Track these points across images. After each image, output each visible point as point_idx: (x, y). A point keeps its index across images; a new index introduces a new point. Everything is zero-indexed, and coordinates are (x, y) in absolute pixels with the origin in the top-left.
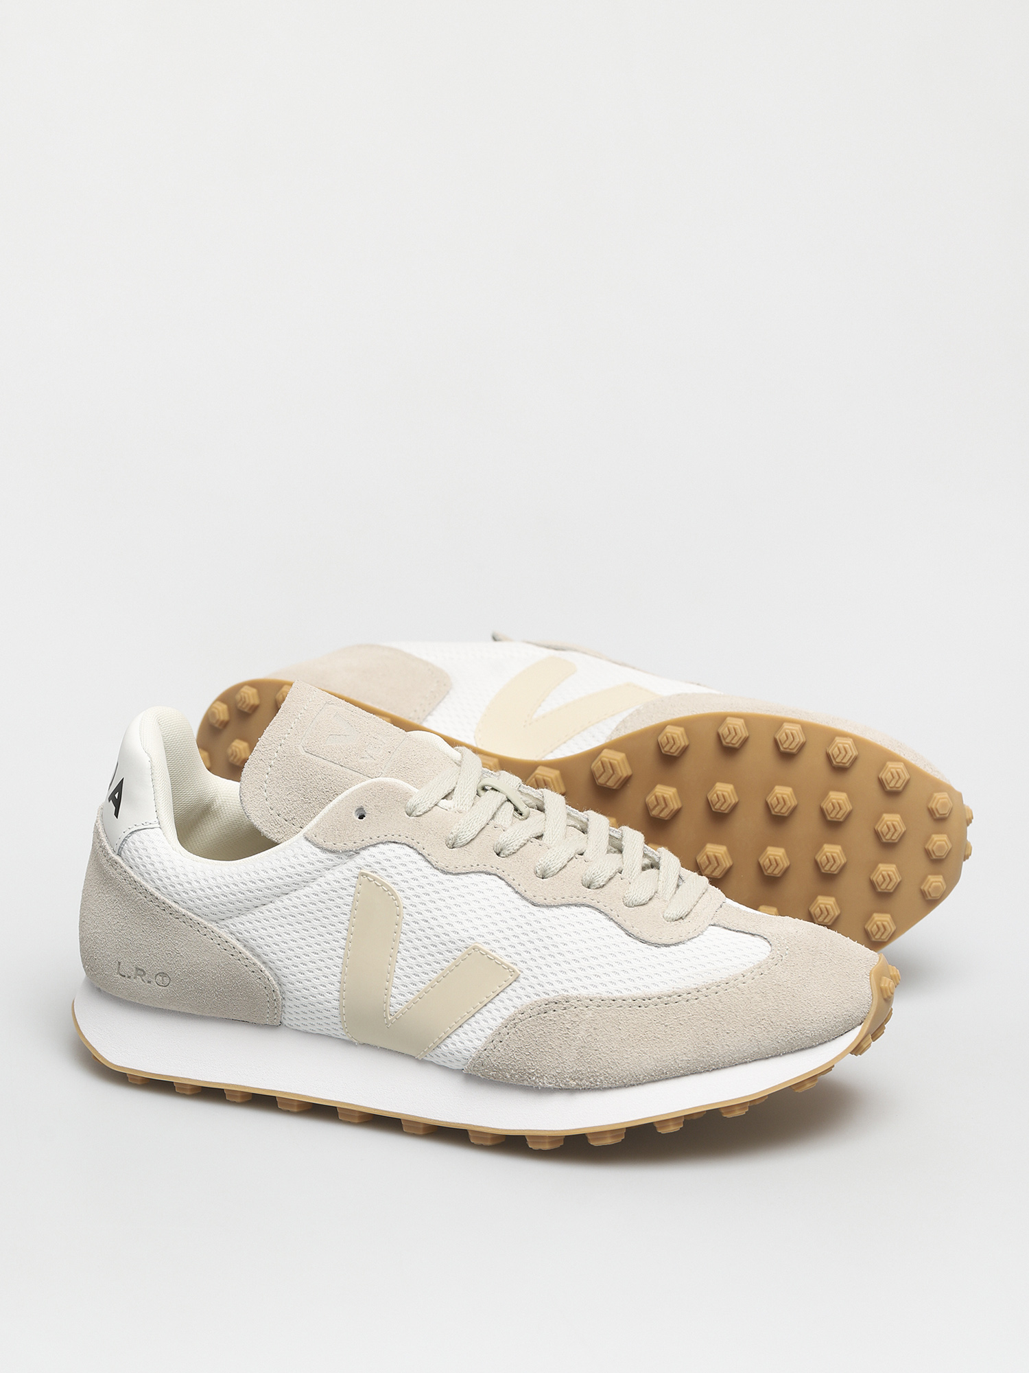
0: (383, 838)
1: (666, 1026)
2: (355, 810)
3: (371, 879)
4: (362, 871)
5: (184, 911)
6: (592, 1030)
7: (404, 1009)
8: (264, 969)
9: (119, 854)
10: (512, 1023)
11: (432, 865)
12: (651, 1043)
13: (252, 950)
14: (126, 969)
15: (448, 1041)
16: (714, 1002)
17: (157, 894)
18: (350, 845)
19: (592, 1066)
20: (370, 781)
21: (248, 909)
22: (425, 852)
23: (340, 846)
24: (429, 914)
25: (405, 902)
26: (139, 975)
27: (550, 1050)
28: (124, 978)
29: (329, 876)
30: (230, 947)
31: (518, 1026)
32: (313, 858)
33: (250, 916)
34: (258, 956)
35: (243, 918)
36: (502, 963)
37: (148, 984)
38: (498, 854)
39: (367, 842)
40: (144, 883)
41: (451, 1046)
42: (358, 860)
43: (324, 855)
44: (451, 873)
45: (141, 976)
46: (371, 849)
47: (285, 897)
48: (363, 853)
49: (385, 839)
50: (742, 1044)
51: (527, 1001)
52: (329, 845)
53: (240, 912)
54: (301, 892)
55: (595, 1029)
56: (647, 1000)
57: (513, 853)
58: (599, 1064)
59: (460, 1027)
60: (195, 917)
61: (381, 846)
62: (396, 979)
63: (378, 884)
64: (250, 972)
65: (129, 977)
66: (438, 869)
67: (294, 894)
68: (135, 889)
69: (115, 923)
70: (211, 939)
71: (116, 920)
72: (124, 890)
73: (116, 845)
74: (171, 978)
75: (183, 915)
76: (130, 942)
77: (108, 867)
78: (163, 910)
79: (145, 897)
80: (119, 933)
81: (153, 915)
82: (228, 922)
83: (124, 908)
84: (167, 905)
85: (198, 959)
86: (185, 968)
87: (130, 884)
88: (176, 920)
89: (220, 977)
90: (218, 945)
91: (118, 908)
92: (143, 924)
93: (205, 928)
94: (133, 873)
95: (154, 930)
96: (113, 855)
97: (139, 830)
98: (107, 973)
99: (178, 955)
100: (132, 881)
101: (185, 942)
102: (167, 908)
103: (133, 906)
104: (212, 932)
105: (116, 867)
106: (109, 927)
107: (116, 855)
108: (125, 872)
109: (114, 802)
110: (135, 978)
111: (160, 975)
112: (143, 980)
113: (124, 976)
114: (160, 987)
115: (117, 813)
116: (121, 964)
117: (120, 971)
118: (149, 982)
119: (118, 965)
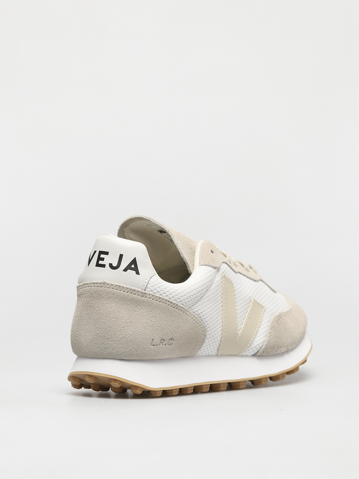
2: (210, 251)
3: (226, 278)
4: (223, 275)
7: (241, 332)
8: (204, 326)
9: (146, 290)
11: (232, 270)
13: (200, 318)
15: (254, 342)
17: (171, 300)
22: (230, 265)
26: (161, 343)
28: (154, 346)
29: (216, 279)
30: (196, 318)
34: (202, 320)
35: (197, 304)
36: (260, 305)
47: (208, 291)
49: (222, 261)
51: (271, 318)
53: (197, 301)
54: (211, 288)
60: (185, 307)
62: (238, 319)
63: (228, 279)
65: (157, 345)
66: (234, 271)
68: (160, 302)
69: (149, 321)
70: (190, 316)
71: (150, 320)
72: (153, 305)
73: (144, 286)
74: (175, 339)
75: (182, 308)
76: (159, 327)
77: (140, 298)
78: (174, 307)
79: (165, 304)
80: (153, 325)
81: (170, 311)
82: (192, 308)
83: (154, 313)
84: (176, 305)
85: (186, 327)
86: (181, 333)
87: (157, 300)
88: (179, 311)
89: (191, 334)
90: (192, 318)
91: (150, 314)
92: (165, 317)
93: (188, 312)
94: (157, 295)
95: (170, 318)
96: (143, 291)
97: (152, 277)
98: (146, 347)
99: (179, 327)
100: (158, 298)
101: (182, 320)
102: (175, 306)
103: (159, 310)
104: (190, 313)
105: (146, 296)
106: (146, 324)
107: (144, 291)
108: (153, 296)
109: (132, 269)
110: (159, 345)
111: (171, 339)
112: (163, 345)
113: (154, 345)
114: (169, 346)
115: (138, 273)
116: (154, 340)
117: (153, 344)
118: (165, 345)
119: (152, 341)
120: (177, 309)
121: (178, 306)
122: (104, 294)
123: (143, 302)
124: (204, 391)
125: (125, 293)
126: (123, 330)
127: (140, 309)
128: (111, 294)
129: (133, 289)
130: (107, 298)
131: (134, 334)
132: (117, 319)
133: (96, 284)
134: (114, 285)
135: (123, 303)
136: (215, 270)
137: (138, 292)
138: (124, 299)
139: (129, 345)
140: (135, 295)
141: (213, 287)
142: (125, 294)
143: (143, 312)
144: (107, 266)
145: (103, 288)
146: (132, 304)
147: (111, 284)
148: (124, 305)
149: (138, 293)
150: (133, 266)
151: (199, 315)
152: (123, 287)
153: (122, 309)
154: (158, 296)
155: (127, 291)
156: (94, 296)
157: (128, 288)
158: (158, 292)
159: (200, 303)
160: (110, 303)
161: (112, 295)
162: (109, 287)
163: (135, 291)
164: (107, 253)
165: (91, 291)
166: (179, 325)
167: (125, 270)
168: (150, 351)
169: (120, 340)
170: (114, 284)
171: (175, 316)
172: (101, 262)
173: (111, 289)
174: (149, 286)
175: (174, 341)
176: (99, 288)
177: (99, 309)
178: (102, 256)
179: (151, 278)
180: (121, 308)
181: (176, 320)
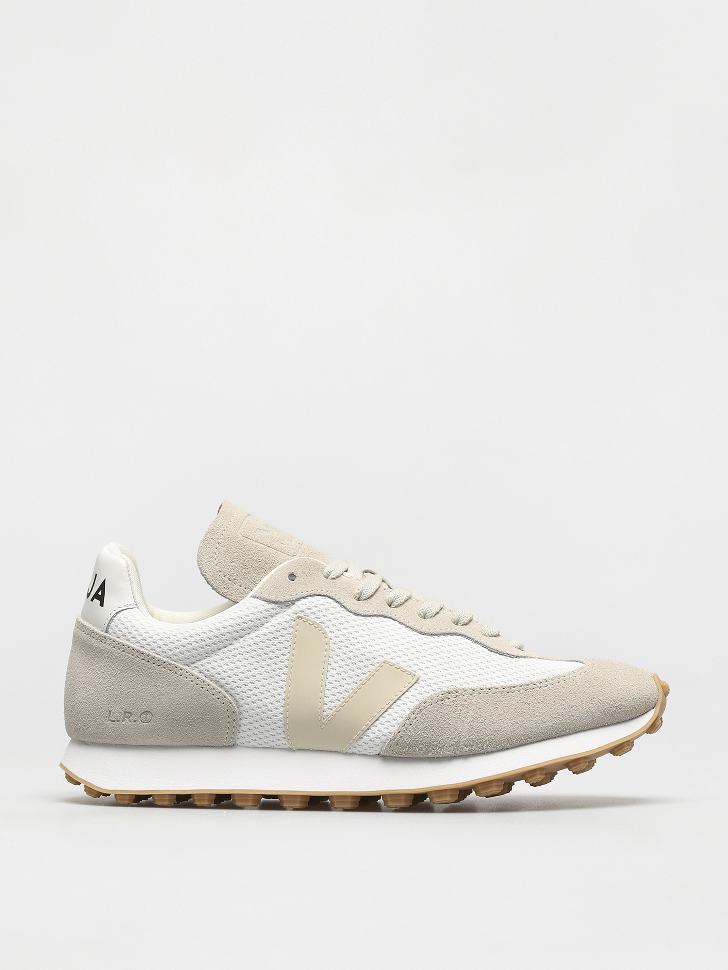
0: (310, 592)
1: (529, 704)
2: (288, 575)
3: (305, 620)
4: (298, 615)
5: (165, 659)
6: (477, 709)
7: (334, 712)
8: (227, 695)
9: (107, 632)
10: (418, 710)
11: (347, 609)
12: (520, 716)
13: (217, 682)
14: (115, 715)
15: (369, 732)
16: (558, 688)
17: (142, 650)
18: (288, 598)
19: (479, 734)
20: (293, 559)
21: (213, 651)
22: (342, 601)
23: (281, 599)
24: (349, 641)
25: (330, 635)
26: (126, 717)
27: (448, 726)
28: (114, 723)
29: (273, 621)
30: (201, 681)
31: (423, 711)
32: (261, 608)
33: (215, 657)
34: (222, 686)
35: (209, 659)
36: (406, 671)
37: (134, 723)
38: (390, 606)
39: (300, 595)
40: (130, 645)
41: (371, 736)
42: (294, 608)
43: (269, 605)
44: (361, 615)
45: (128, 717)
46: (303, 600)
47: (241, 639)
48: (297, 603)
49: (313, 593)
50: (582, 715)
51: (426, 695)
52: (273, 598)
53: (208, 654)
54: (253, 635)
55: (479, 708)
56: (512, 688)
57: (401, 605)
58: (485, 733)
59: (377, 720)
60: (173, 663)
61: (309, 598)
62: (327, 691)
63: (311, 623)
64: (216, 699)
65: (118, 721)
66: (352, 612)
67: (248, 636)
68: (124, 651)
72: (113, 655)
73: (105, 624)
74: (155, 714)
75: (165, 662)
76: (120, 692)
78: (148, 660)
79: (132, 655)
81: (140, 667)
82: (198, 664)
83: (113, 669)
84: (152, 657)
85: (176, 695)
86: (166, 704)
87: (119, 649)
88: (158, 667)
91: (108, 670)
95: (140, 679)
96: (102, 633)
97: (122, 610)
98: (99, 722)
99: (160, 694)
100: (121, 646)
101: (166, 683)
102: (150, 659)
103: (122, 665)
104: (188, 672)
105: (106, 642)
106: (101, 686)
107: (106, 632)
108: (115, 642)
110: (123, 721)
111: (144, 713)
112: (130, 721)
113: (114, 721)
114: (143, 724)
115: (102, 605)
117: (111, 718)
118: (135, 721)
119: (109, 713)
120: (154, 665)
121: (155, 659)
123: (101, 651)
124: (237, 804)
131: (84, 701)
137: (96, 634)
140: (93, 639)
143: (100, 666)
151: (213, 676)
154: (122, 642)
166: (158, 691)
167: (92, 599)
168: (107, 730)
171: (151, 676)
174: (112, 625)
175: (152, 716)
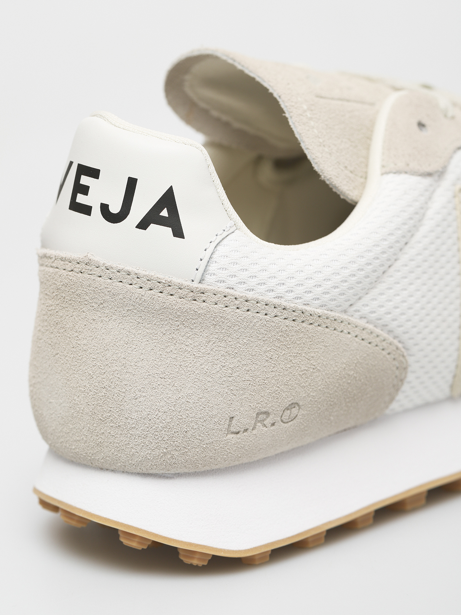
2: (416, 125)
4: (458, 186)
5: (318, 310)
9: (203, 281)
14: (241, 422)
26: (259, 422)
28: (238, 436)
29: (434, 206)
37: (272, 428)
40: (259, 297)
42: (449, 177)
45: (262, 421)
46: (453, 159)
47: (407, 247)
48: (449, 168)
49: (454, 147)
54: (418, 235)
60: (331, 313)
64: (386, 356)
65: (246, 430)
67: (413, 240)
68: (248, 310)
69: (218, 369)
70: (349, 333)
71: (219, 365)
72: (226, 322)
73: (197, 270)
74: (303, 405)
75: (319, 316)
76: (249, 382)
77: (187, 304)
78: (294, 320)
79: (266, 314)
80: (230, 379)
81: (280, 334)
82: (358, 305)
83: (230, 343)
84: (299, 312)
85: (336, 366)
86: (322, 384)
87: (238, 308)
88: (311, 326)
89: (355, 378)
90: (356, 336)
91: (220, 348)
92: (265, 352)
93: (342, 322)
94: (240, 291)
95: (284, 352)
96: (195, 285)
97: (223, 239)
98: (211, 441)
99: (315, 370)
101: (322, 350)
102: (298, 316)
103: (248, 335)
104: (349, 324)
105: (204, 298)
106: (209, 379)
107: (199, 283)
108: (225, 296)
109: (162, 222)
110: (254, 428)
111: (289, 408)
112: (265, 426)
113: (238, 433)
114: (286, 425)
115: (178, 233)
116: (235, 419)
117: (233, 429)
118: (273, 424)
119: (230, 421)
120: (303, 325)
122: (86, 294)
123: (196, 317)
125: (143, 294)
126: (142, 399)
127: (189, 335)
128: (105, 295)
129: (164, 282)
130: (96, 306)
131: (173, 408)
132: (123, 367)
133: (67, 263)
134: (112, 268)
135: (141, 321)
136: (427, 181)
137: (181, 289)
138: (143, 308)
139: (160, 439)
140: (171, 297)
141: (423, 230)
142: (142, 296)
143: (197, 344)
144: (96, 211)
145: (86, 275)
146: (166, 323)
147: (104, 264)
148: (144, 325)
149: (179, 290)
150: (164, 213)
151: (380, 319)
152: (136, 274)
153: (139, 336)
154: (241, 295)
155: (148, 286)
156: (64, 295)
157: (152, 278)
158: (240, 283)
159: (381, 287)
160: (105, 319)
161: (108, 297)
162: (99, 275)
163: (172, 287)
164: (94, 173)
165: (56, 282)
166: (312, 366)
167: (143, 225)
168: (225, 451)
169: (134, 426)
170: (114, 266)
171: (298, 342)
172: (81, 199)
173: (104, 281)
174: (213, 268)
175: (299, 409)
176: (76, 274)
177: (77, 334)
178: (85, 180)
179: (220, 244)
180: (134, 335)
181: (303, 355)
